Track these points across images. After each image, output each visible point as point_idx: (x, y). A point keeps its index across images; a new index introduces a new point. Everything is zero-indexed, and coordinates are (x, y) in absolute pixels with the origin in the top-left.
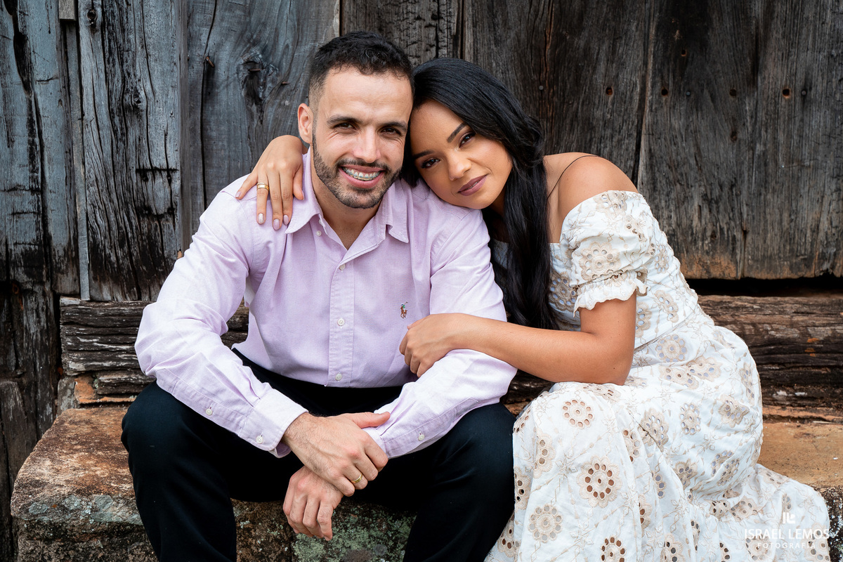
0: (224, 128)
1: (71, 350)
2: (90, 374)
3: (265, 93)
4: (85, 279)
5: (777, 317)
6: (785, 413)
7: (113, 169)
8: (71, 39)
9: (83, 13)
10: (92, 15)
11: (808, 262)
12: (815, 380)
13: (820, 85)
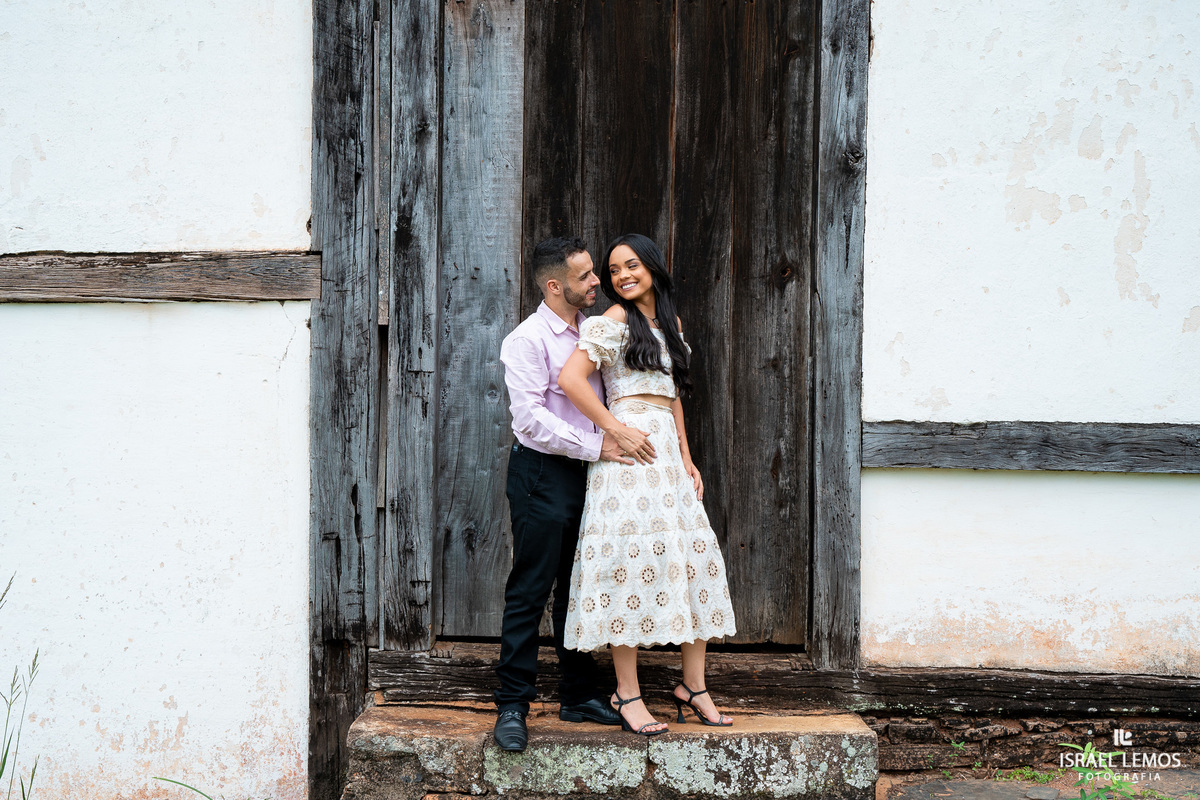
0: (454, 563)
1: (374, 676)
2: (382, 689)
3: (476, 545)
4: (382, 639)
5: (740, 661)
6: (743, 711)
7: (398, 581)
8: (382, 517)
9: (388, 504)
10: (392, 505)
11: (758, 634)
12: (758, 693)
13: (758, 542)
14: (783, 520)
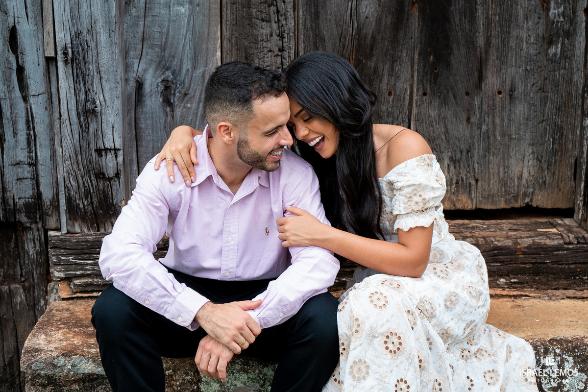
0: (149, 122)
1: (56, 264)
2: (68, 279)
3: (175, 100)
4: (64, 219)
5: (498, 233)
6: (505, 293)
7: (81, 150)
8: (53, 69)
9: (60, 52)
10: (65, 54)
11: (516, 198)
12: (523, 272)
13: (520, 88)
14: (552, 61)
